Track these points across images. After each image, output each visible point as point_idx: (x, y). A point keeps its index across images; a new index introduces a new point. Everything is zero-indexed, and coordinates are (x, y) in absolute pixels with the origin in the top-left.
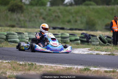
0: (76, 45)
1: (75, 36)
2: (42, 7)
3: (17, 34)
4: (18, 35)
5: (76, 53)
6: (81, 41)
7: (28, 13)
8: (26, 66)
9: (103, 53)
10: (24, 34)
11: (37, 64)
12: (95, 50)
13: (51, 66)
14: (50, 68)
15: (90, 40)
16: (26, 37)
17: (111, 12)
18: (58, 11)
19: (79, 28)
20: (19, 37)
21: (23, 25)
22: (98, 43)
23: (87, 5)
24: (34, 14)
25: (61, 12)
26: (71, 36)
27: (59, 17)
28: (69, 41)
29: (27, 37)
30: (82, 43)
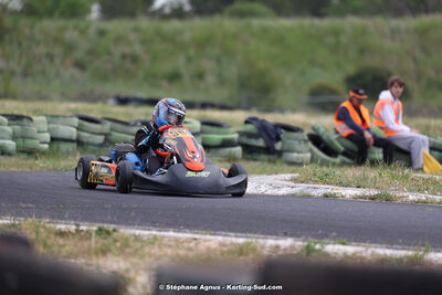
0: (227, 164)
1: (223, 130)
3: (5, 120)
4: (9, 125)
6: (244, 150)
7: (20, 45)
9: (350, 192)
10: (31, 120)
11: (122, 231)
12: (316, 182)
13: (177, 240)
14: (170, 246)
15: (278, 146)
16: (39, 132)
18: (133, 36)
19: (216, 101)
20: (14, 133)
22: (309, 155)
23: (241, 15)
24: (42, 50)
25: (143, 42)
26: (207, 128)
27: (134, 59)
29: (43, 132)
30: (249, 156)
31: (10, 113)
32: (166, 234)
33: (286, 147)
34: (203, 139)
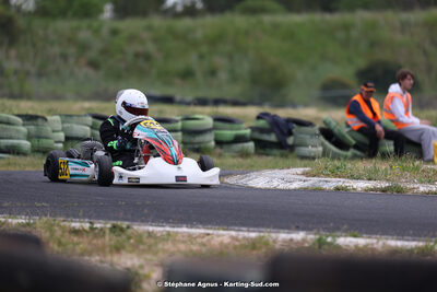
0: (240, 160)
1: (236, 126)
2: (84, 23)
3: (20, 120)
4: (24, 125)
5: (259, 186)
6: (256, 145)
7: (34, 45)
8: (104, 236)
9: (361, 185)
10: (46, 120)
11: (135, 227)
12: (328, 176)
13: (190, 235)
14: (184, 242)
15: (290, 140)
16: (54, 131)
17: (341, 35)
18: (145, 35)
19: (228, 97)
20: (29, 133)
21: (16, 90)
22: (320, 149)
23: (253, 11)
24: (56, 50)
25: (156, 40)
26: (220, 124)
27: (147, 57)
28: (213, 143)
29: (58, 131)
30: (262, 151)
31: (24, 112)
32: (179, 230)
33: (297, 142)
34: (216, 135)
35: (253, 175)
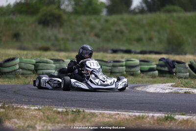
0: (151, 79)
1: (149, 64)
2: (93, 17)
3: (52, 61)
4: (54, 64)
5: (151, 91)
6: (159, 72)
7: (71, 27)
8: (68, 115)
10: (63, 61)
11: (86, 111)
12: (182, 87)
13: (110, 114)
14: (108, 117)
15: (174, 70)
18: (120, 22)
19: (155, 50)
20: (56, 67)
22: (188, 74)
24: (81, 29)
25: (125, 25)
26: (142, 63)
27: (122, 32)
28: (139, 71)
30: (161, 75)
32: (106, 112)
33: (178, 70)
34: (141, 68)
35: (149, 86)
